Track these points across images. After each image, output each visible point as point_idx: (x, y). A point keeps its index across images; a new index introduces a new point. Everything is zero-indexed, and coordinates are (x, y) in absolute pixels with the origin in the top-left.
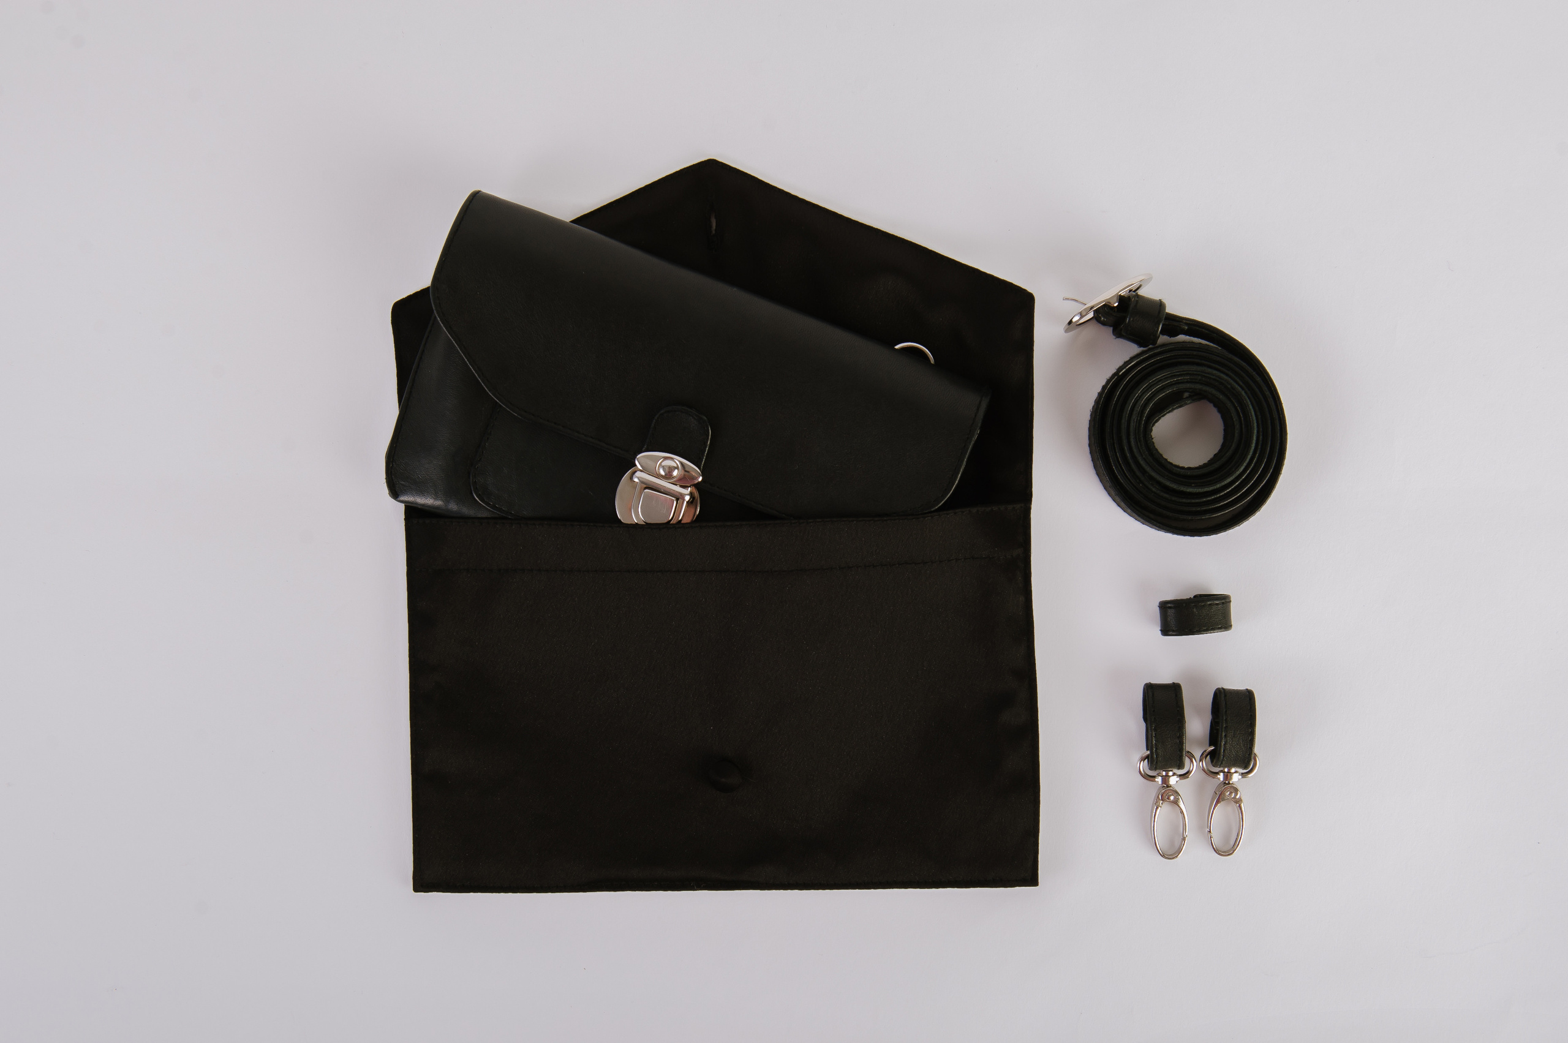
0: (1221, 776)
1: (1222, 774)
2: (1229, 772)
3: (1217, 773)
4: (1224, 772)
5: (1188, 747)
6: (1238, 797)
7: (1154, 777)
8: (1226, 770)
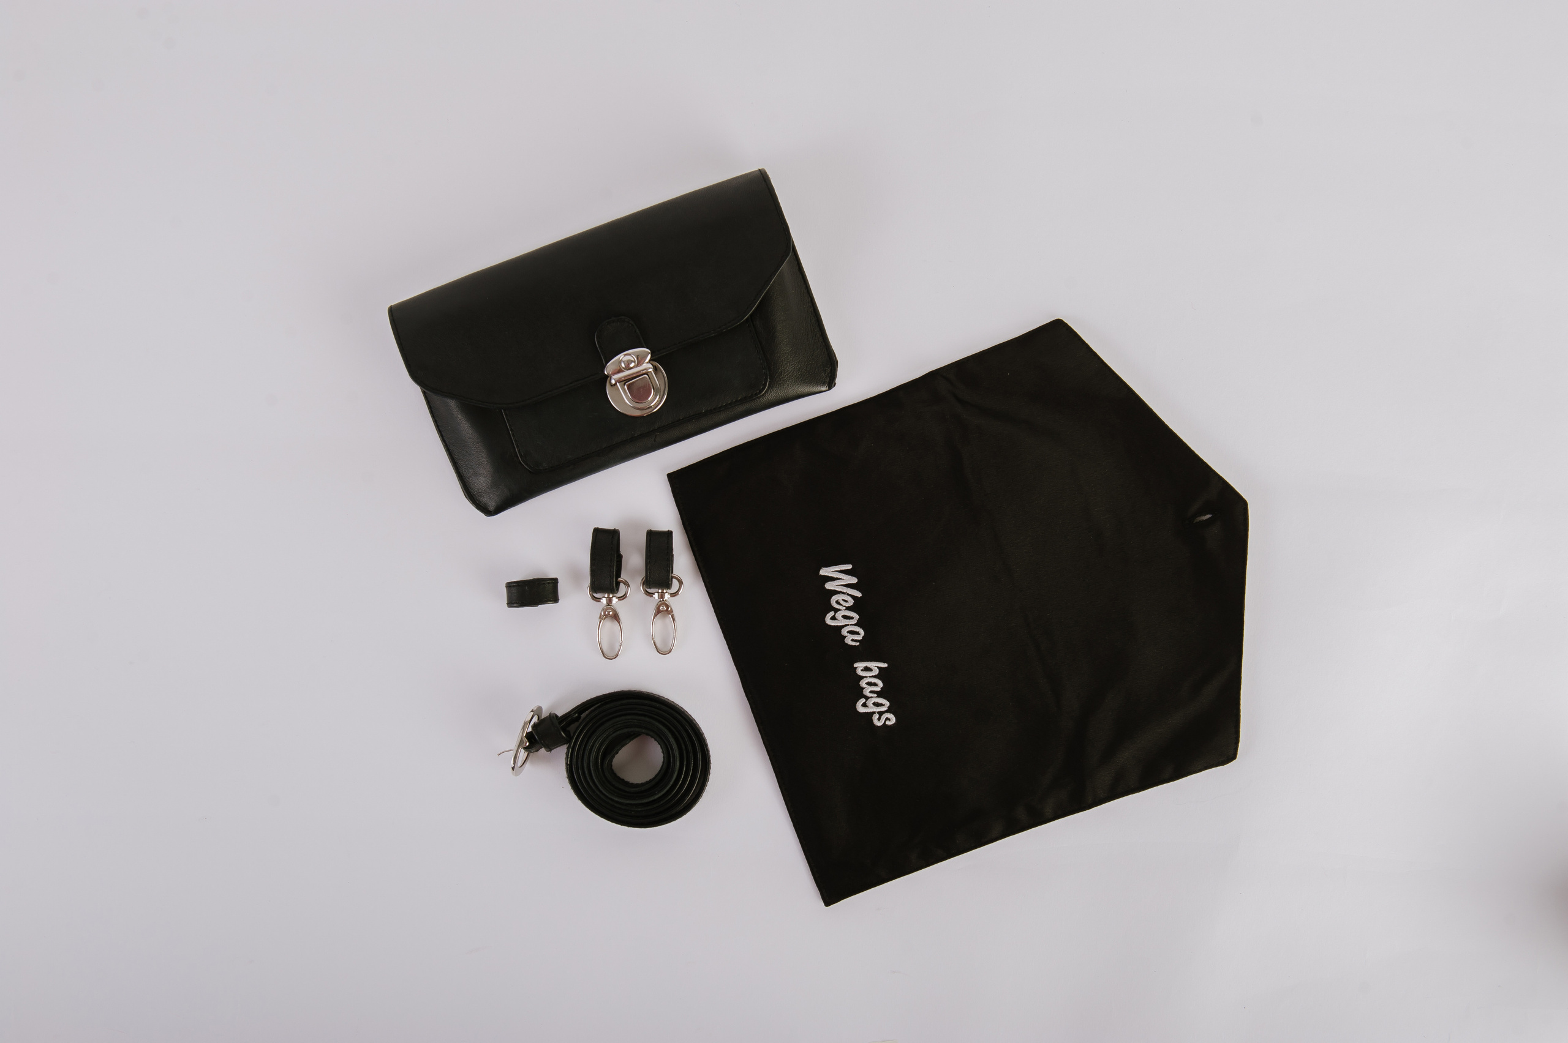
0: (656, 596)
1: (656, 594)
2: (662, 592)
3: (653, 594)
4: (658, 592)
5: (624, 576)
6: (669, 609)
7: (600, 599)
8: (660, 591)
